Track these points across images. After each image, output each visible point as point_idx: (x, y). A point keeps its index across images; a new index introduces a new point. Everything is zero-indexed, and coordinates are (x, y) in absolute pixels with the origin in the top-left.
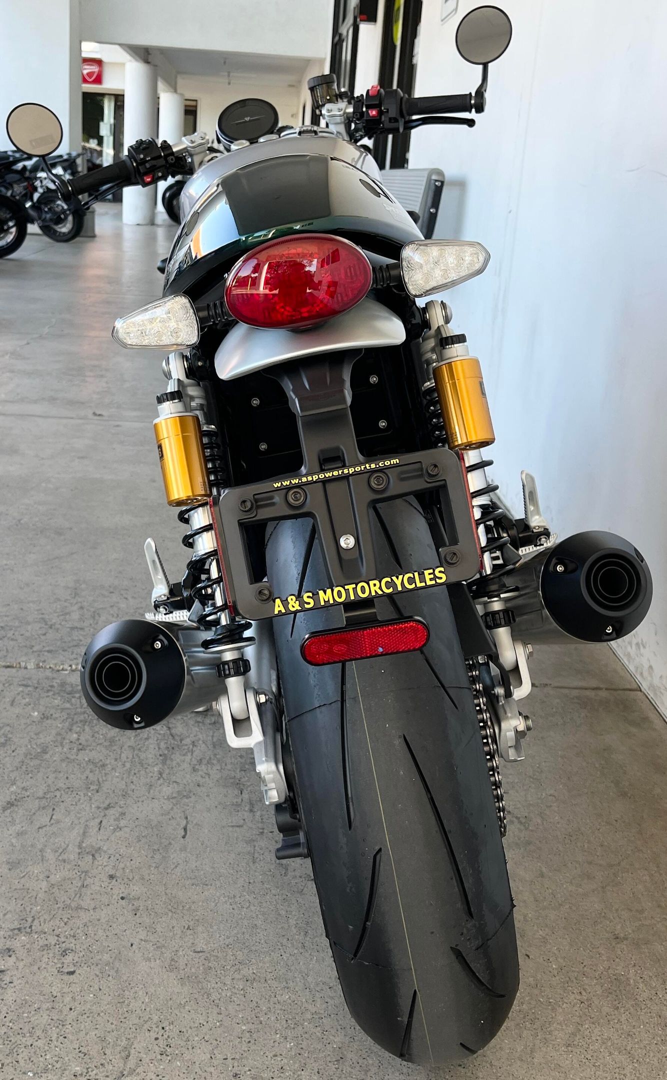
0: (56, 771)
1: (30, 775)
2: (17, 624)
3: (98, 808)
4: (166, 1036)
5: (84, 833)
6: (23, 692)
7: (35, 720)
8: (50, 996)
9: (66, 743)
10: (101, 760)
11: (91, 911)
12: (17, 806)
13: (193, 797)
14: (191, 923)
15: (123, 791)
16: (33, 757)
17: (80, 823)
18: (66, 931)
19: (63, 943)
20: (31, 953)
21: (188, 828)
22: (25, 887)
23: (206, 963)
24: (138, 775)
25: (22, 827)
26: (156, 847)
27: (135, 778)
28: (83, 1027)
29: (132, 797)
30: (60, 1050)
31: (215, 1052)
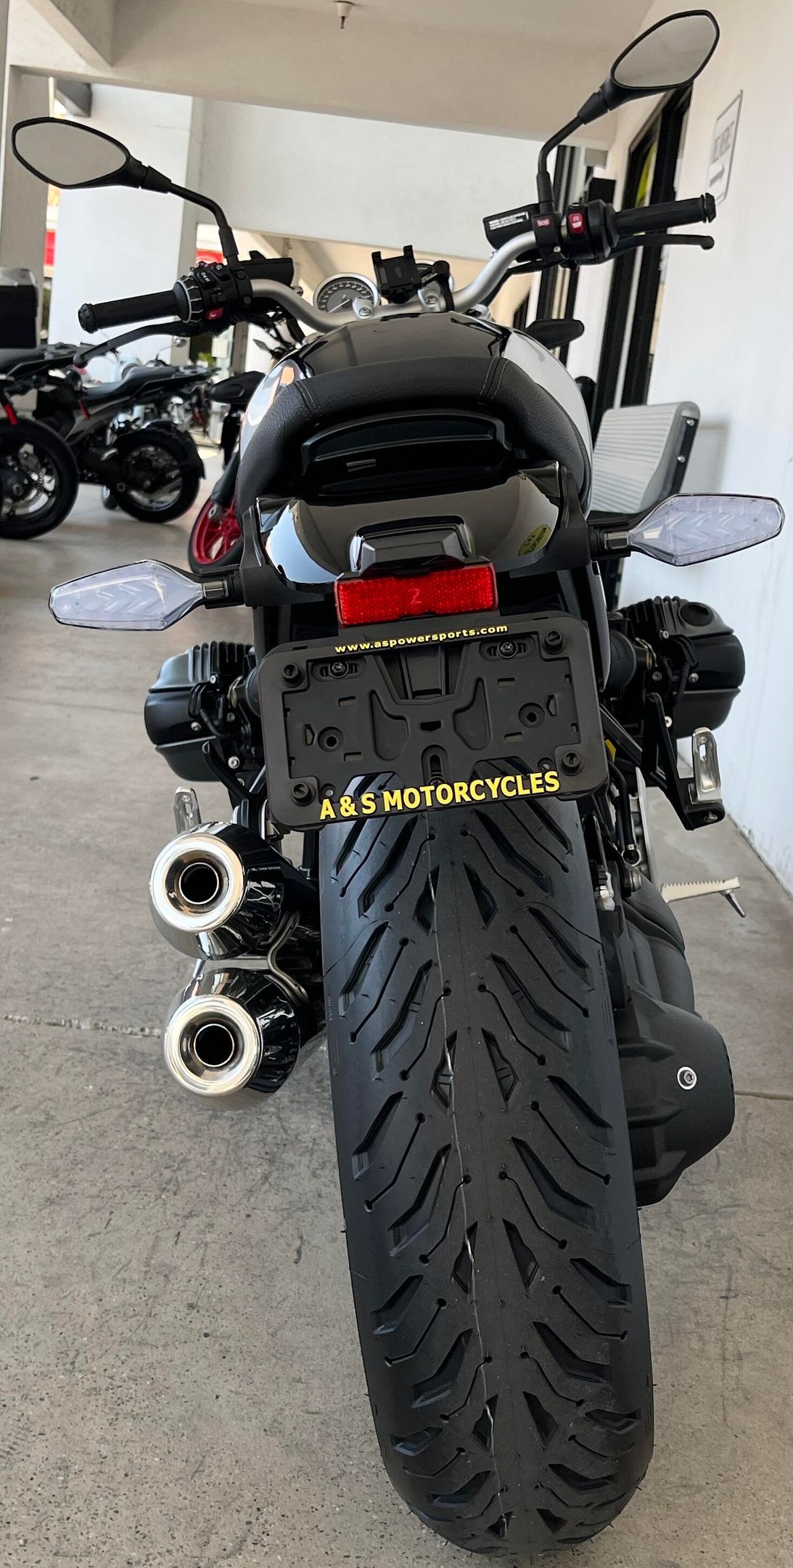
0: (116, 1163)
1: (80, 1166)
2: (68, 969)
3: (176, 1215)
4: (262, 1521)
5: (154, 1245)
6: (73, 1057)
7: (90, 1095)
8: (97, 1454)
9: (133, 1129)
10: (182, 1154)
11: (160, 1348)
12: (59, 1204)
13: (312, 1210)
14: (303, 1376)
15: (212, 1196)
16: (85, 1142)
17: (149, 1233)
18: (123, 1373)
19: (118, 1387)
20: (73, 1398)
21: (303, 1250)
22: (67, 1311)
23: (324, 1428)
24: (233, 1177)
25: (66, 1232)
26: (257, 1272)
27: (229, 1179)
28: (143, 1498)
29: (224, 1205)
30: (109, 1527)
31: (332, 1546)
